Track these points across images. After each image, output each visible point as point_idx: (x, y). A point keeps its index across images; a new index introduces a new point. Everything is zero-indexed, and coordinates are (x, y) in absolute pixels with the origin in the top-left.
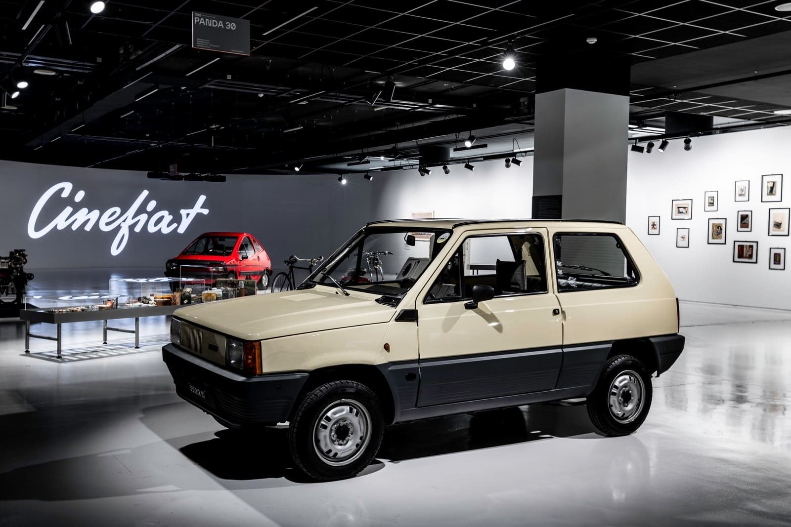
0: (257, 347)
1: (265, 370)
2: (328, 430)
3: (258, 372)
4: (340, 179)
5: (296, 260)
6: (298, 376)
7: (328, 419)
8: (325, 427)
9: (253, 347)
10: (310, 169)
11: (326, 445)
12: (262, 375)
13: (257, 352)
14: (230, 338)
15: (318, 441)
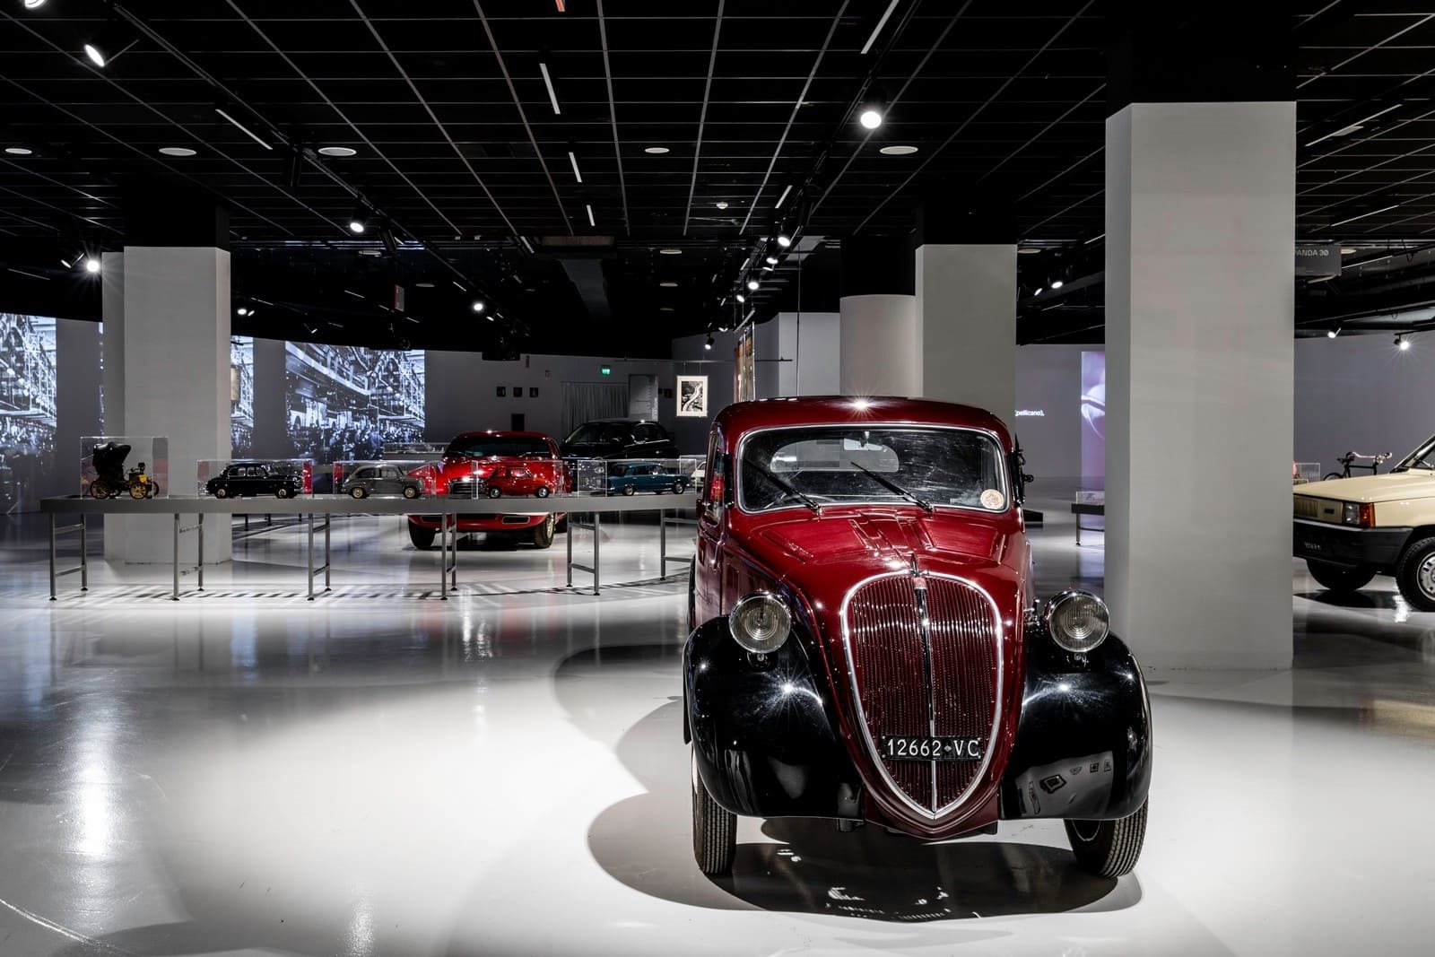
0: (1371, 508)
1: (1377, 524)
2: (1430, 572)
3: (1372, 525)
4: (1397, 342)
5: (1354, 456)
6: (1405, 530)
7: (1430, 564)
8: (1427, 570)
9: (1368, 508)
10: (1348, 329)
11: (1428, 584)
12: (1374, 527)
13: (1371, 510)
14: (1345, 502)
15: (1421, 581)
